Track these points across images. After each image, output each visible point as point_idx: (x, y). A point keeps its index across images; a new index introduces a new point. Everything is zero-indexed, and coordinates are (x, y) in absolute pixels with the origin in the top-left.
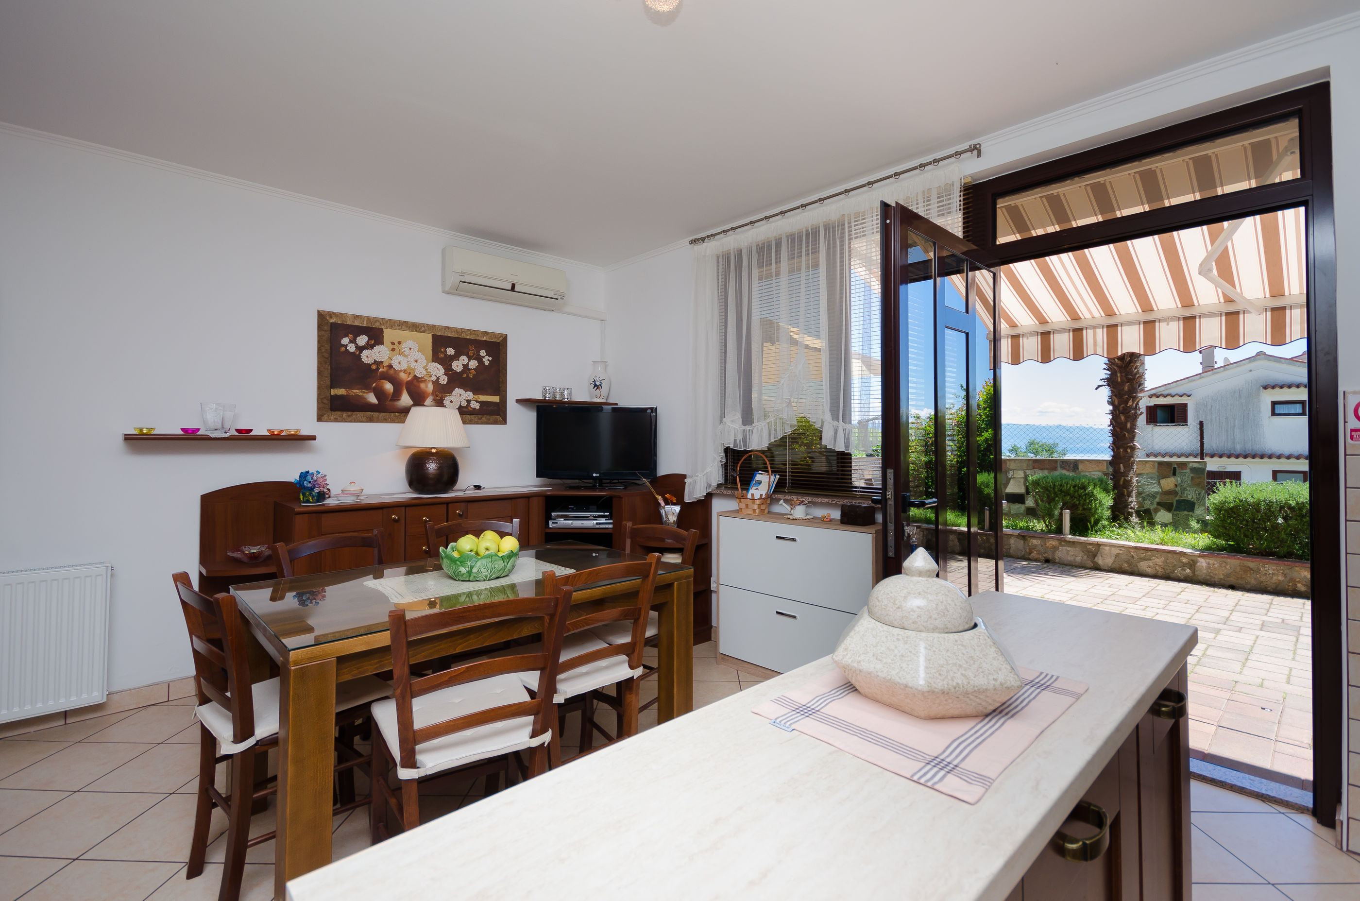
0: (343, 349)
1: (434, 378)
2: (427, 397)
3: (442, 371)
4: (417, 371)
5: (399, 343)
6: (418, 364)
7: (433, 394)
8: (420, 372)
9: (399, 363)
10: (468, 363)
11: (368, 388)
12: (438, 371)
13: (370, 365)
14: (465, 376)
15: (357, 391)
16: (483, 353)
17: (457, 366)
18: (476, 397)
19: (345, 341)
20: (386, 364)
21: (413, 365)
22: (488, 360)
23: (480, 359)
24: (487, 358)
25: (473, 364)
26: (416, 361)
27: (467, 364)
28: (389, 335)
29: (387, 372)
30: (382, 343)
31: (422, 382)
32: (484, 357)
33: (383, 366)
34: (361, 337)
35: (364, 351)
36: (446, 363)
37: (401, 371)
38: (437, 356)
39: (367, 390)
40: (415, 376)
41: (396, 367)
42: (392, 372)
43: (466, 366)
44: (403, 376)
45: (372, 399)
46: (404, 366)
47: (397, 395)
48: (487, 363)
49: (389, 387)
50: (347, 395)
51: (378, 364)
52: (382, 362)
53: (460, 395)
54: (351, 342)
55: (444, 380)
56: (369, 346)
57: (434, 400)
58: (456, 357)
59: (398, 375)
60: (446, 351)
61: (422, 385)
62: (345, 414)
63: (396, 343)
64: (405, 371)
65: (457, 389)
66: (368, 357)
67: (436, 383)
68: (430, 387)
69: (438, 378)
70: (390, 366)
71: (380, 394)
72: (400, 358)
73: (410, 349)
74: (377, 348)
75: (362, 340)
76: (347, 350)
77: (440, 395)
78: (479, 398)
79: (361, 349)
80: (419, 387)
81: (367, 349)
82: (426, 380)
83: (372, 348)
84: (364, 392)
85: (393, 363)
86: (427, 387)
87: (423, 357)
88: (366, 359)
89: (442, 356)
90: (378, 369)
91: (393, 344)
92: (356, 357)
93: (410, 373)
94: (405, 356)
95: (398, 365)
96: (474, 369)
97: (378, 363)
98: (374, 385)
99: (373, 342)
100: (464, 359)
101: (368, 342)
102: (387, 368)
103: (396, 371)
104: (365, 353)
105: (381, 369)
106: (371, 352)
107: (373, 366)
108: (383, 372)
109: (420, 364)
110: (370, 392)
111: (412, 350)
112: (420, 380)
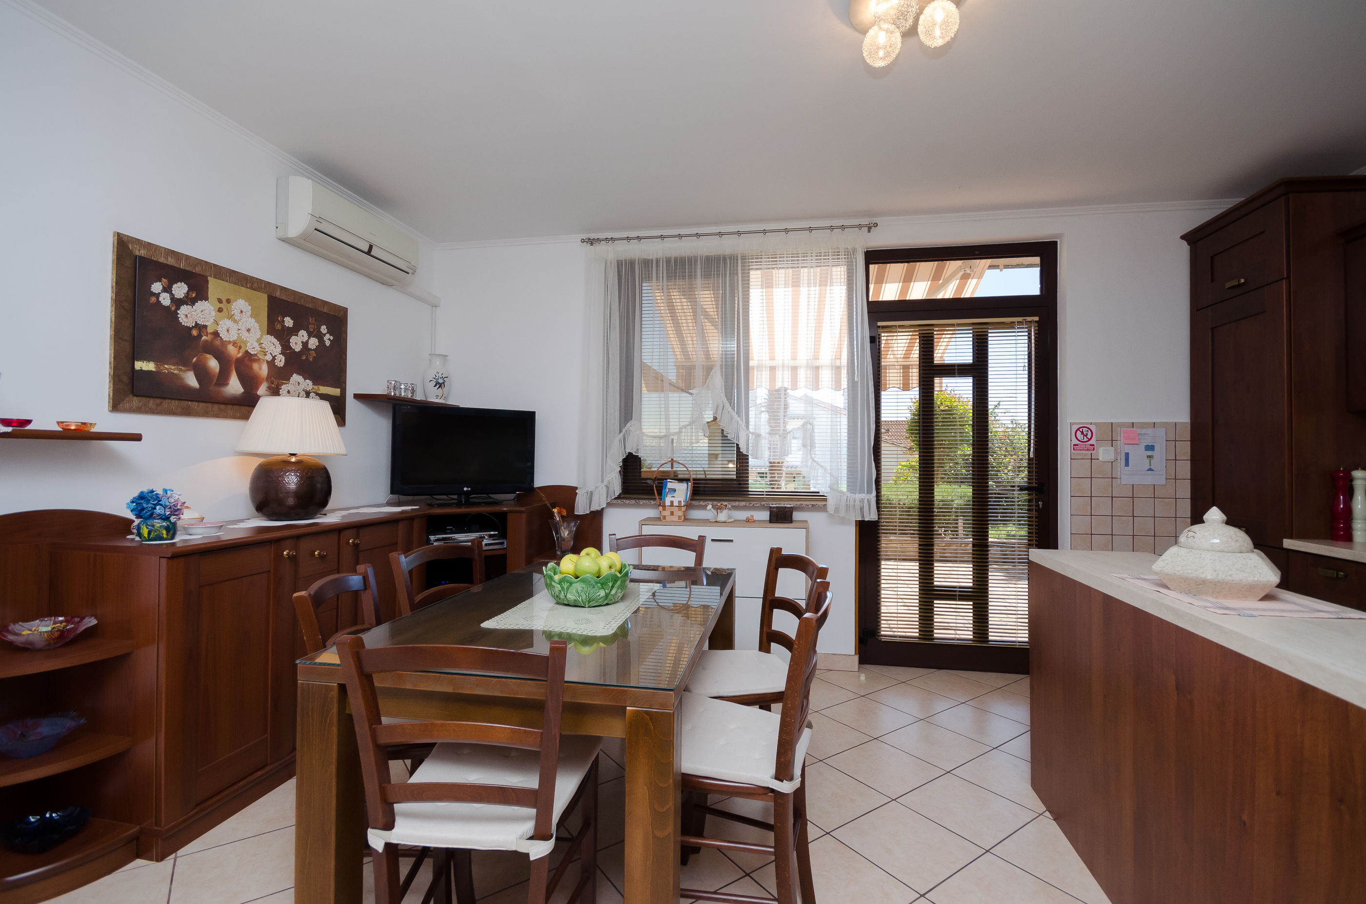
0: (153, 299)
1: (269, 358)
2: (261, 384)
3: (279, 349)
4: (249, 344)
5: (228, 301)
6: (251, 334)
7: (266, 380)
8: (253, 347)
9: (228, 331)
10: (308, 340)
11: (185, 363)
12: (273, 347)
13: (189, 329)
14: (304, 358)
15: (173, 367)
16: (324, 329)
17: (296, 343)
18: (316, 387)
19: (157, 287)
20: (210, 330)
21: (245, 335)
22: (329, 339)
23: (320, 337)
24: (328, 336)
25: (313, 343)
26: (248, 330)
27: (307, 342)
28: (215, 287)
29: (212, 341)
30: (206, 298)
31: (254, 361)
32: (325, 335)
33: (207, 332)
34: (179, 284)
35: (182, 307)
36: (283, 336)
37: (229, 342)
38: (274, 329)
39: (184, 366)
40: (247, 352)
41: (224, 335)
42: (218, 342)
43: (305, 344)
44: (232, 350)
45: (191, 380)
46: (233, 336)
47: (223, 377)
48: (328, 343)
49: (213, 364)
50: (156, 372)
52: (205, 327)
53: (299, 383)
54: (164, 290)
55: (280, 361)
56: (189, 300)
57: (269, 388)
58: (294, 331)
59: (226, 347)
60: (283, 321)
61: (255, 366)
62: (152, 403)
63: (224, 301)
64: (234, 344)
65: (295, 375)
66: (188, 316)
67: (271, 364)
68: (263, 370)
69: (274, 358)
70: (216, 334)
71: (202, 373)
72: (228, 323)
73: (242, 312)
74: (200, 305)
75: (180, 290)
76: (159, 302)
77: (276, 382)
78: (319, 389)
79: (178, 303)
80: (251, 368)
81: (187, 304)
82: (259, 359)
83: (193, 304)
84: (180, 370)
85: (219, 329)
86: (260, 369)
87: (257, 325)
88: (185, 320)
89: (279, 327)
91: (220, 301)
92: (171, 314)
93: (240, 348)
94: (236, 322)
95: (226, 333)
96: (314, 350)
97: (201, 328)
98: (195, 359)
99: (194, 295)
100: (303, 335)
101: (188, 293)
102: (213, 336)
103: (224, 344)
104: (184, 310)
105: (204, 338)
106: (192, 310)
107: (195, 333)
108: (206, 341)
109: (253, 336)
110: (189, 370)
111: (244, 313)
112: (252, 358)
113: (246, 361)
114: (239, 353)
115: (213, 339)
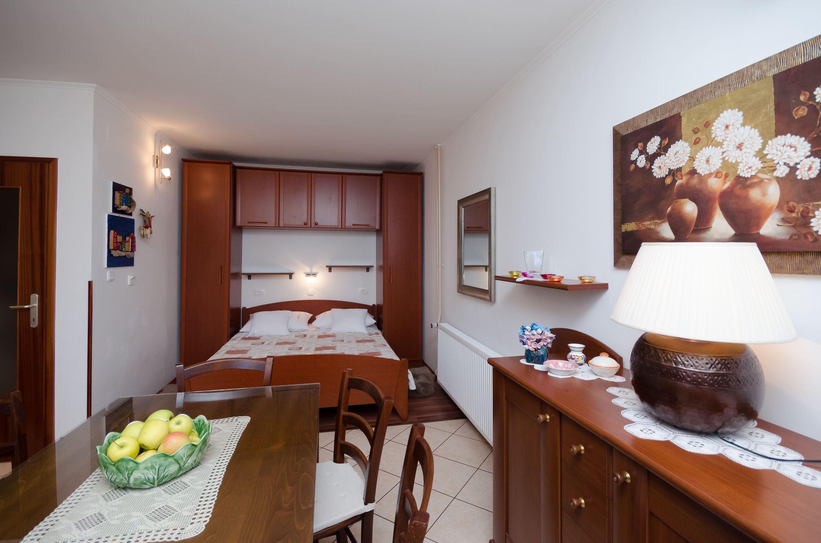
0: (633, 167)
1: (782, 171)
2: (766, 217)
4: (741, 166)
5: (708, 124)
6: (744, 150)
7: (779, 207)
8: (749, 167)
9: (708, 161)
13: (663, 179)
15: (648, 223)
19: (636, 155)
20: (685, 171)
21: (733, 156)
26: (740, 147)
28: (690, 118)
29: (687, 183)
30: (680, 138)
31: (752, 186)
33: (682, 176)
34: (654, 139)
35: (656, 160)
37: (710, 175)
39: (660, 220)
40: (739, 177)
41: (702, 169)
42: (695, 181)
44: (716, 184)
45: (667, 232)
46: (717, 165)
47: (705, 221)
49: (691, 208)
50: (637, 230)
51: (674, 175)
52: (680, 169)
54: (641, 153)
55: (810, 169)
56: (663, 150)
57: (785, 220)
59: (706, 183)
60: (813, 97)
61: (755, 194)
63: (701, 127)
64: (717, 174)
66: (661, 168)
67: (789, 179)
69: (793, 169)
70: (693, 172)
71: (678, 223)
72: (709, 152)
73: (727, 127)
74: (674, 149)
75: (654, 144)
76: (637, 167)
77: (800, 208)
79: (651, 159)
80: (747, 198)
81: (660, 156)
82: (761, 181)
83: (666, 151)
85: (696, 165)
86: (764, 194)
87: (755, 134)
88: (660, 172)
89: (803, 112)
90: (674, 181)
91: (696, 131)
92: (648, 174)
93: (728, 176)
94: (719, 144)
95: (705, 165)
97: (676, 174)
98: (669, 209)
99: (667, 143)
101: (661, 144)
102: (688, 176)
103: (703, 179)
104: (658, 162)
105: (679, 182)
106: (666, 158)
107: (668, 181)
108: (681, 185)
109: (749, 150)
110: (664, 222)
111: (730, 128)
112: (748, 183)
113: (738, 191)
114: (725, 183)
115: (689, 179)
